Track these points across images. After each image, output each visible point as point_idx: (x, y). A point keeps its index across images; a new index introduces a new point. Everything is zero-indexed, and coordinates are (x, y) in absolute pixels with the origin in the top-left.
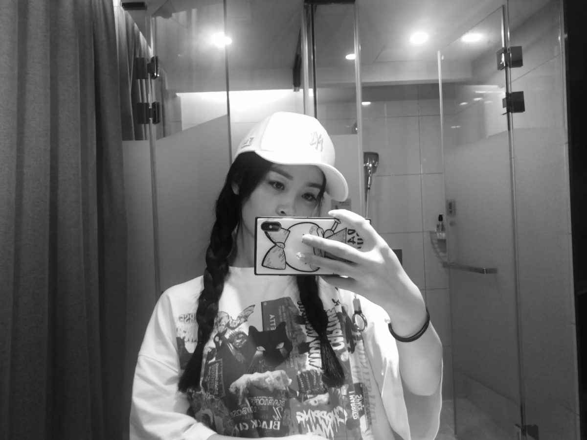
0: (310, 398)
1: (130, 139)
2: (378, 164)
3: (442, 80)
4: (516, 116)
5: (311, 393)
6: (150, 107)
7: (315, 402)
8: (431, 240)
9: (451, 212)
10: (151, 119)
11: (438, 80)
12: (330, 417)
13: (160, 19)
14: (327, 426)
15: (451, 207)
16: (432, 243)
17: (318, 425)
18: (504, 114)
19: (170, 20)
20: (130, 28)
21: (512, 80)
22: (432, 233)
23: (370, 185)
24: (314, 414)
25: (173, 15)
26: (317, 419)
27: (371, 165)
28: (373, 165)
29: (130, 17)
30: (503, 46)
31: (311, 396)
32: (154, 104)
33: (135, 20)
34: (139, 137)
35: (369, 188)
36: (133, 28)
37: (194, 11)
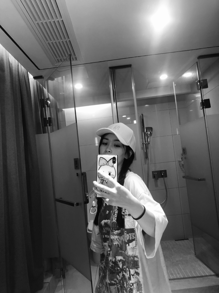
0: (114, 231)
1: (41, 133)
2: (152, 132)
3: (176, 94)
4: (207, 110)
5: (114, 230)
6: (48, 119)
7: (116, 233)
8: (180, 165)
9: (184, 153)
10: (48, 124)
11: (174, 94)
12: (121, 238)
13: (50, 81)
14: (120, 241)
15: (184, 151)
16: (180, 166)
17: (117, 241)
18: (202, 109)
19: (54, 81)
20: (38, 86)
21: (204, 95)
22: (179, 161)
23: (149, 142)
24: (115, 237)
25: (55, 79)
26: (116, 238)
27: (149, 133)
28: (150, 133)
29: (38, 82)
30: (198, 80)
31: (115, 231)
32: (49, 118)
33: (40, 83)
34: (44, 132)
35: (149, 143)
36: (40, 85)
37: (64, 77)
